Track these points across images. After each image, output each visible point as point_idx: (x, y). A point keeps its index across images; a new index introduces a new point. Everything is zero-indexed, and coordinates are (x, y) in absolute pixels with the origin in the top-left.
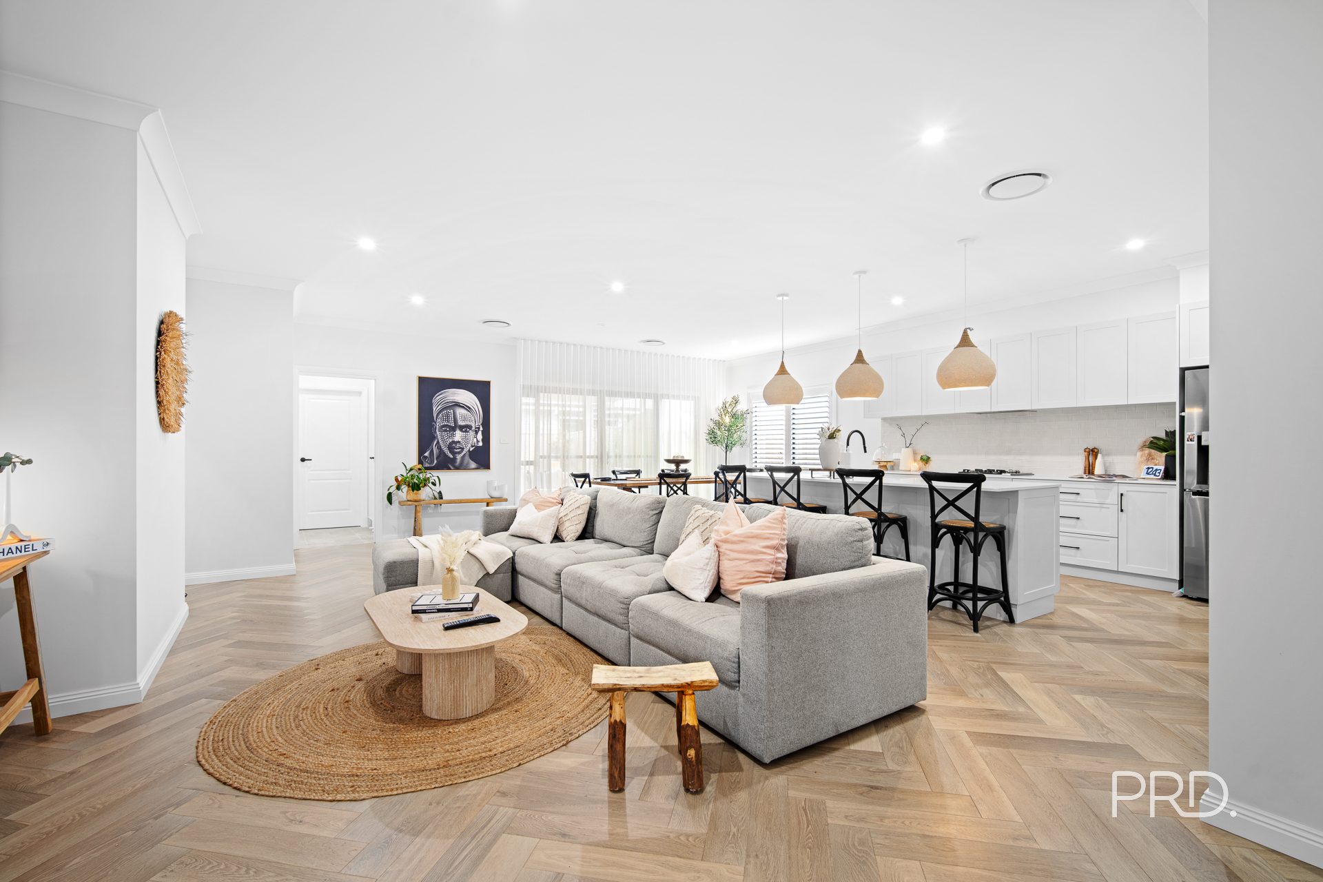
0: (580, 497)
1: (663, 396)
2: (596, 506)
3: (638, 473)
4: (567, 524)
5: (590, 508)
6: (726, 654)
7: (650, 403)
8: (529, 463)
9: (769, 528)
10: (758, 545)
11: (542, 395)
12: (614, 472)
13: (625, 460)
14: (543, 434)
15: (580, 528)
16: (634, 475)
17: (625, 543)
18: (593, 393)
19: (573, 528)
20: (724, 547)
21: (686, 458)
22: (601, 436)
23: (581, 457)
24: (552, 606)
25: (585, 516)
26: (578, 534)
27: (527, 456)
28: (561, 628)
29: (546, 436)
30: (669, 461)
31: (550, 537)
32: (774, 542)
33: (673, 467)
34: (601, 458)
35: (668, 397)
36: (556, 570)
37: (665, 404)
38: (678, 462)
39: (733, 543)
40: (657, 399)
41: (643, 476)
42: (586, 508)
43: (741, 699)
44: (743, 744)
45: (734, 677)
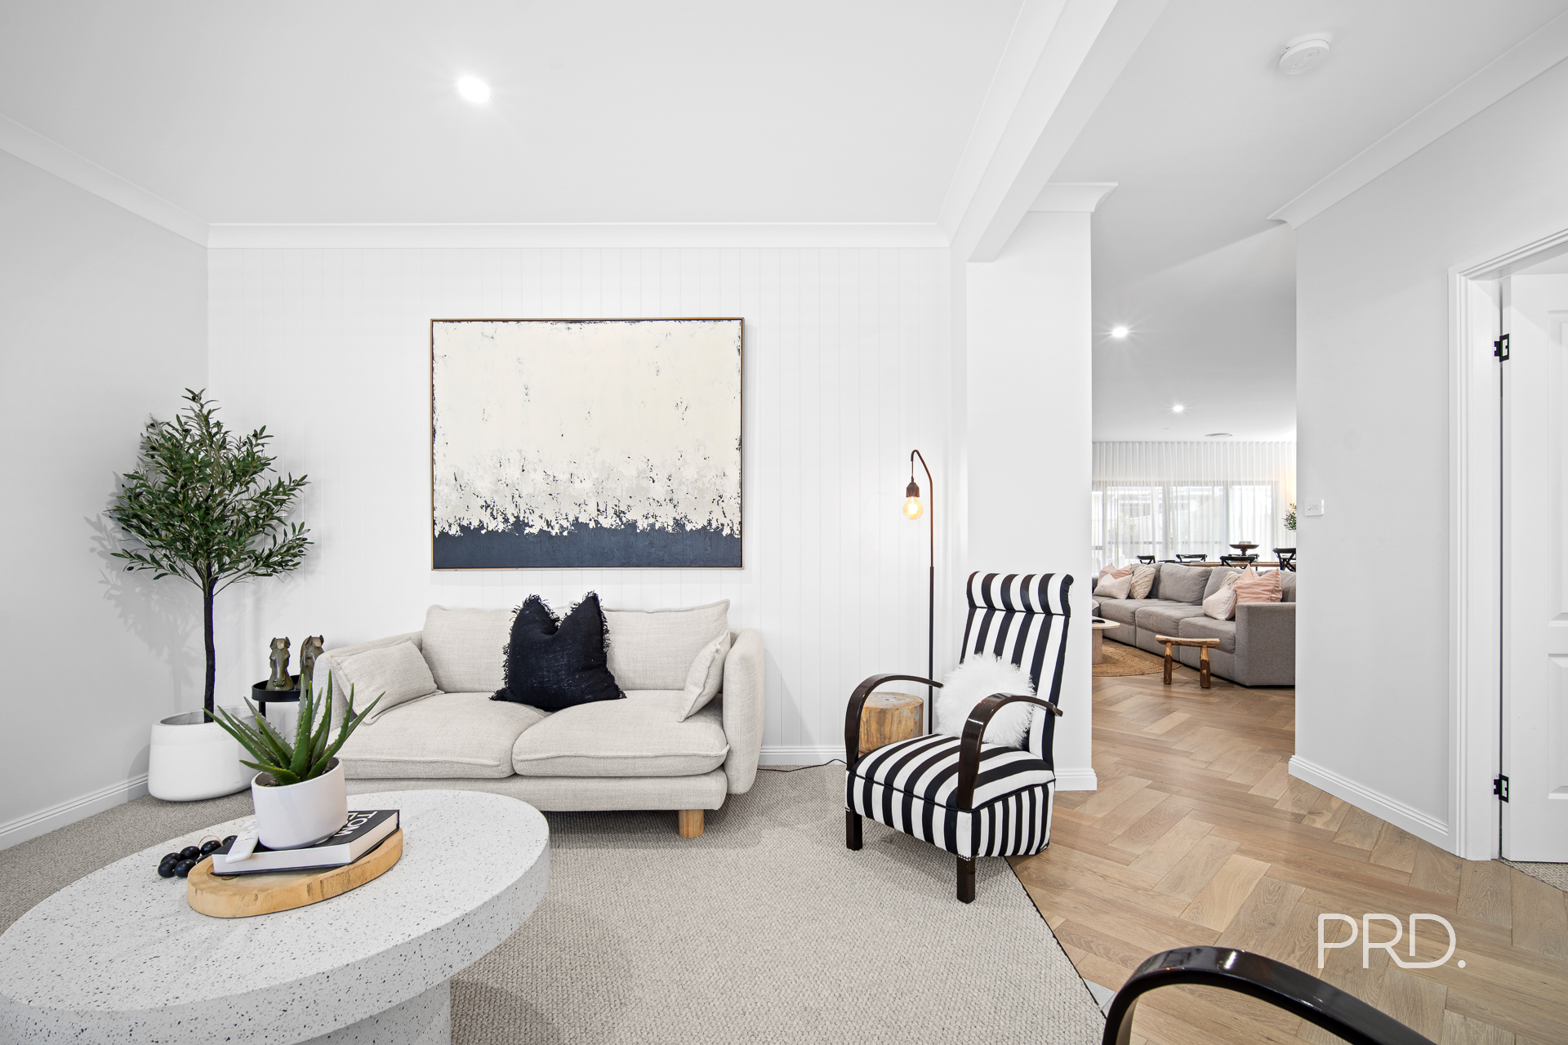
0: (1149, 570)
1: (1233, 483)
2: (1159, 576)
3: (1203, 557)
4: (1137, 588)
5: (1155, 578)
6: (1229, 636)
7: (1218, 491)
8: (1097, 548)
9: (1267, 580)
10: (1259, 589)
11: (1108, 487)
12: (1178, 556)
13: (1192, 546)
14: (1111, 520)
15: (1147, 590)
16: (1199, 559)
17: (1182, 600)
18: (1160, 484)
19: (1142, 589)
20: (1239, 591)
21: (1253, 544)
22: (1166, 521)
23: (1150, 543)
24: (1129, 634)
25: (1151, 582)
26: (1146, 595)
27: (1097, 541)
28: (1135, 647)
29: (1113, 522)
30: (1235, 546)
31: (1125, 596)
32: (1270, 588)
33: (1238, 552)
34: (1167, 542)
35: (1239, 483)
36: (1132, 611)
37: (1235, 491)
38: (1244, 548)
39: (1244, 588)
40: (1226, 486)
41: (1207, 560)
42: (1152, 577)
43: (1236, 657)
44: (1237, 680)
45: (1231, 647)
